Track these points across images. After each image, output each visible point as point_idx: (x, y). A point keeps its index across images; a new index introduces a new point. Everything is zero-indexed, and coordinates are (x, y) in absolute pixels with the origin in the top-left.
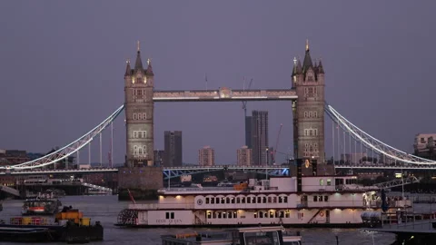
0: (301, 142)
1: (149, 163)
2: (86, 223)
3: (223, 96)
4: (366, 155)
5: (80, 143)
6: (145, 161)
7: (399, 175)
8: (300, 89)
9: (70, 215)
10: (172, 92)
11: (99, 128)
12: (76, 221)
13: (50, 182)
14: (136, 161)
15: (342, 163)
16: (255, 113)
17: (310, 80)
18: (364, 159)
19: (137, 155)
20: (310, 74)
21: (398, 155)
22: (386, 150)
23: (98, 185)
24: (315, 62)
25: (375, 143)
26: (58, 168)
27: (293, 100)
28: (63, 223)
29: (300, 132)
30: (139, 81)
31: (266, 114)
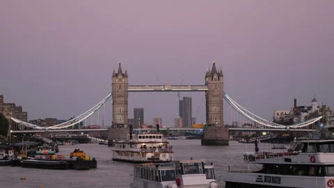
0: (210, 115)
1: (125, 126)
2: (87, 158)
3: (167, 89)
4: (246, 122)
5: (87, 114)
6: (123, 125)
7: (264, 134)
8: (210, 85)
9: (78, 154)
10: (138, 86)
11: (97, 106)
12: (82, 157)
13: (70, 136)
14: (118, 125)
15: (233, 126)
16: (184, 98)
17: (215, 80)
18: (245, 124)
19: (118, 122)
20: (215, 76)
21: (264, 122)
22: (257, 119)
23: (97, 137)
24: (218, 70)
25: (251, 116)
26: (74, 128)
27: (206, 91)
28: (75, 158)
29: (210, 110)
30: (120, 80)
31: (191, 99)
